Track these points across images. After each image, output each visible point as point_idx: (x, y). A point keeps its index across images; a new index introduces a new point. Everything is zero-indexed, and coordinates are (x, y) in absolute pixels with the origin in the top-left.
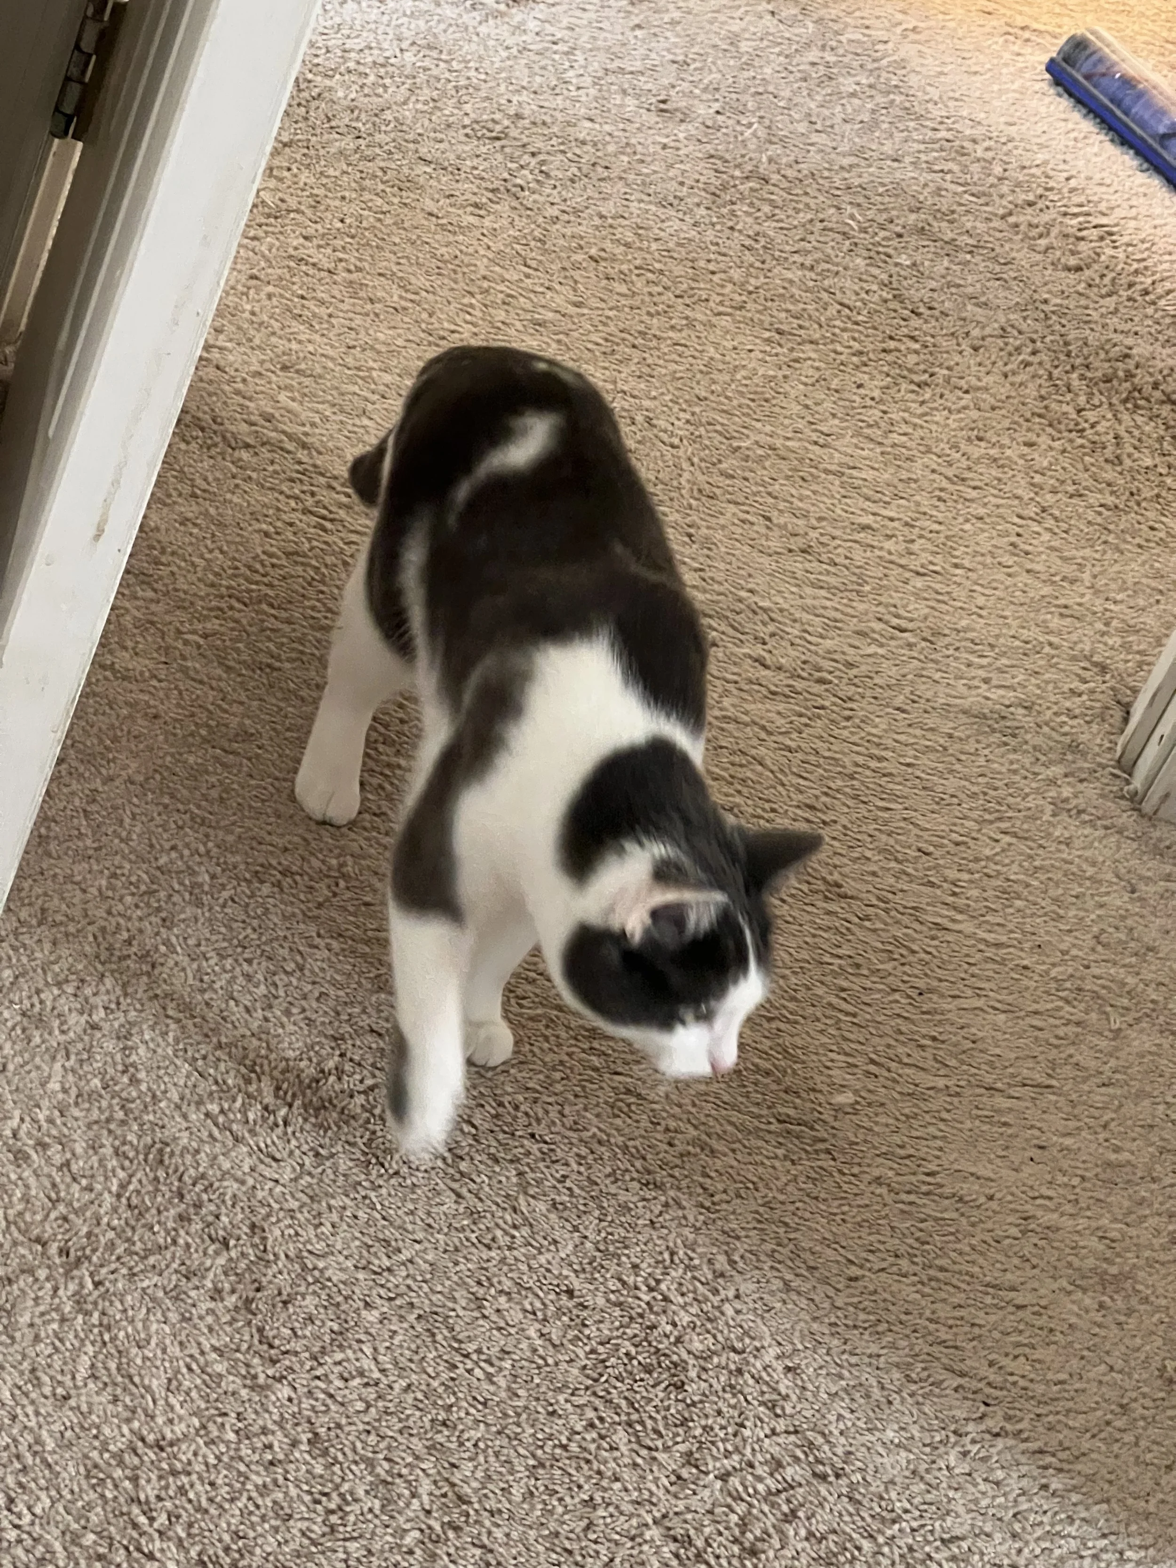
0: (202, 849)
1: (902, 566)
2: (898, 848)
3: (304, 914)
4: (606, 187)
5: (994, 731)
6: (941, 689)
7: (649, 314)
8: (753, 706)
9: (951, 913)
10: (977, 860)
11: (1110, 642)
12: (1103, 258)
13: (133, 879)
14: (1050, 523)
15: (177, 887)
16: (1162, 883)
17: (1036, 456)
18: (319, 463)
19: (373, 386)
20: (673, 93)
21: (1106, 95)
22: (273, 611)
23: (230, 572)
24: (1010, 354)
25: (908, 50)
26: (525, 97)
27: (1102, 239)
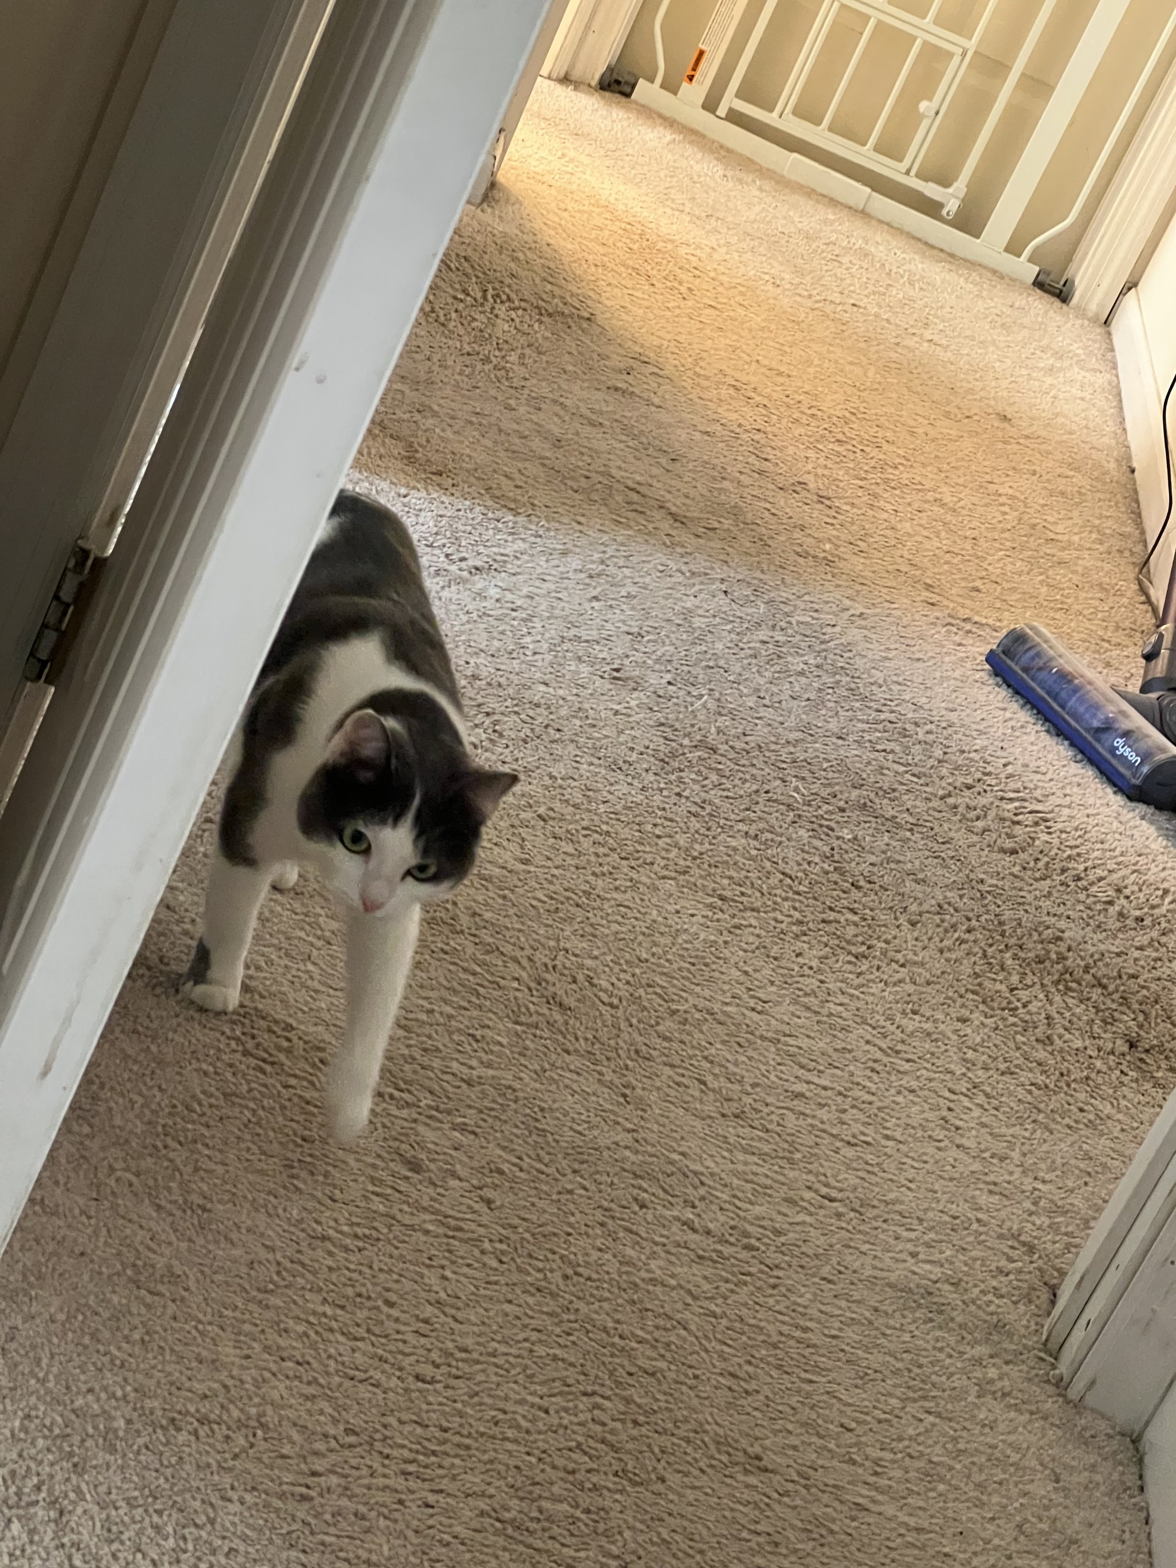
0: (119, 1393)
1: (833, 1135)
2: (820, 1421)
3: (219, 1466)
4: (558, 749)
5: (920, 1306)
6: (868, 1260)
7: (594, 874)
8: (679, 1270)
9: (873, 1493)
10: (900, 1439)
11: (1038, 1222)
12: (1037, 843)
13: (48, 1422)
14: (981, 1099)
15: (91, 1431)
16: (1086, 1474)
17: (969, 1031)
18: (260, 1006)
19: (319, 933)
20: (626, 662)
21: (1043, 688)
22: (207, 1152)
23: (167, 1110)
24: (946, 931)
25: (854, 634)
26: (482, 660)
27: (1036, 824)
